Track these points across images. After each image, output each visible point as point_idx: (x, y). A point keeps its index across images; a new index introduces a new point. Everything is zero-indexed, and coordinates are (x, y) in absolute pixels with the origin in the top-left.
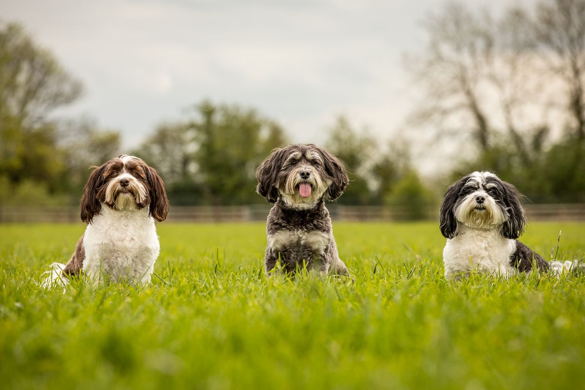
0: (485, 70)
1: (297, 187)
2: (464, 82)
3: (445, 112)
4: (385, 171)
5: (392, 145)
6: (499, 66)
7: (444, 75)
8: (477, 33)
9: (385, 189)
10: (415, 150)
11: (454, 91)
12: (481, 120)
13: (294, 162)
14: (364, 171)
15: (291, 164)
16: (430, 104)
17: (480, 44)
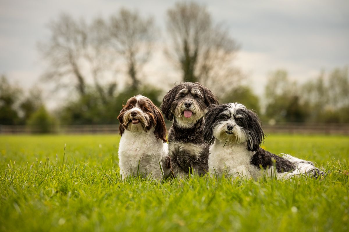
0: (82, 52)
1: (183, 113)
2: (71, 58)
3: (61, 75)
4: (28, 107)
5: (31, 92)
6: (90, 50)
7: (60, 55)
8: (78, 32)
9: (27, 116)
10: (44, 95)
11: (66, 63)
12: (81, 79)
13: (183, 95)
14: (16, 106)
15: (181, 96)
16: (53, 70)
17: (80, 38)
